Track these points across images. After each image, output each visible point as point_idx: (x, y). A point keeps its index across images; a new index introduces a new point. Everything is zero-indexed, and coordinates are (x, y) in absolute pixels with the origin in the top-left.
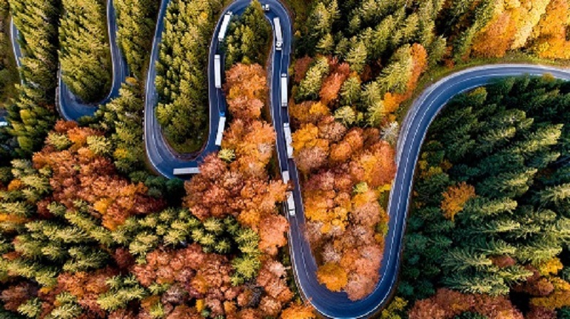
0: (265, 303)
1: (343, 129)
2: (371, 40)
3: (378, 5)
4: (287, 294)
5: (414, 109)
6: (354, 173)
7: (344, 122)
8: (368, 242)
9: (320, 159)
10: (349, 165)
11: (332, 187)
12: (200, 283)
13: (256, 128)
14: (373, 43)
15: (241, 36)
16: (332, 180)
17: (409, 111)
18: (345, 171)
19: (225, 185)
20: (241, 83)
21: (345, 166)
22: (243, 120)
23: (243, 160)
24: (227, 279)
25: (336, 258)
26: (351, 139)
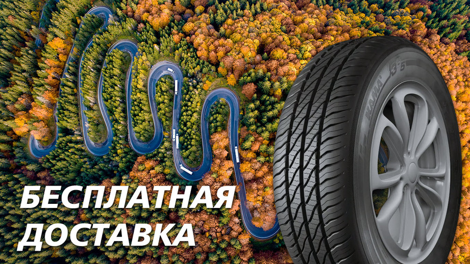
0: (232, 233)
1: (260, 165)
2: (271, 128)
4: (240, 230)
6: (265, 183)
7: (261, 162)
8: (270, 210)
9: (252, 177)
11: (256, 189)
12: (208, 226)
13: (226, 164)
16: (256, 186)
18: (261, 182)
19: (215, 188)
20: (218, 142)
21: (261, 180)
22: (220, 160)
23: (221, 177)
24: (217, 224)
25: (258, 216)
26: (263, 169)
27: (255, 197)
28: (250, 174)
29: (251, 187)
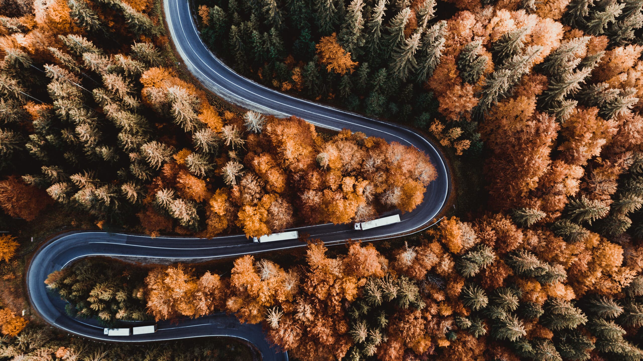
0: (444, 270)
1: (249, 177)
2: (133, 135)
3: (84, 122)
4: (435, 247)
5: (216, 89)
6: (306, 166)
7: (242, 174)
8: (382, 157)
9: (285, 205)
10: (295, 173)
11: (320, 193)
12: (423, 344)
13: (242, 281)
14: (137, 132)
15: (101, 301)
16: (311, 194)
17: (219, 94)
18: (302, 177)
19: (311, 318)
20: (175, 300)
21: (296, 177)
22: (229, 297)
23: (282, 298)
24: (418, 314)
25: (397, 192)
26: (264, 167)
27: (345, 198)
28: (275, 210)
29: (313, 209)
